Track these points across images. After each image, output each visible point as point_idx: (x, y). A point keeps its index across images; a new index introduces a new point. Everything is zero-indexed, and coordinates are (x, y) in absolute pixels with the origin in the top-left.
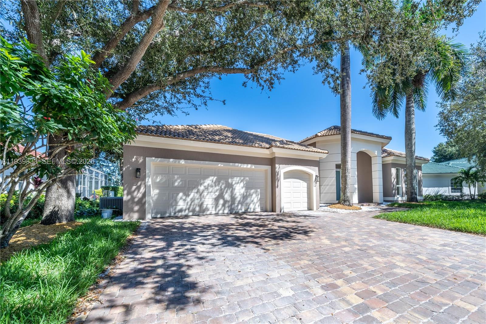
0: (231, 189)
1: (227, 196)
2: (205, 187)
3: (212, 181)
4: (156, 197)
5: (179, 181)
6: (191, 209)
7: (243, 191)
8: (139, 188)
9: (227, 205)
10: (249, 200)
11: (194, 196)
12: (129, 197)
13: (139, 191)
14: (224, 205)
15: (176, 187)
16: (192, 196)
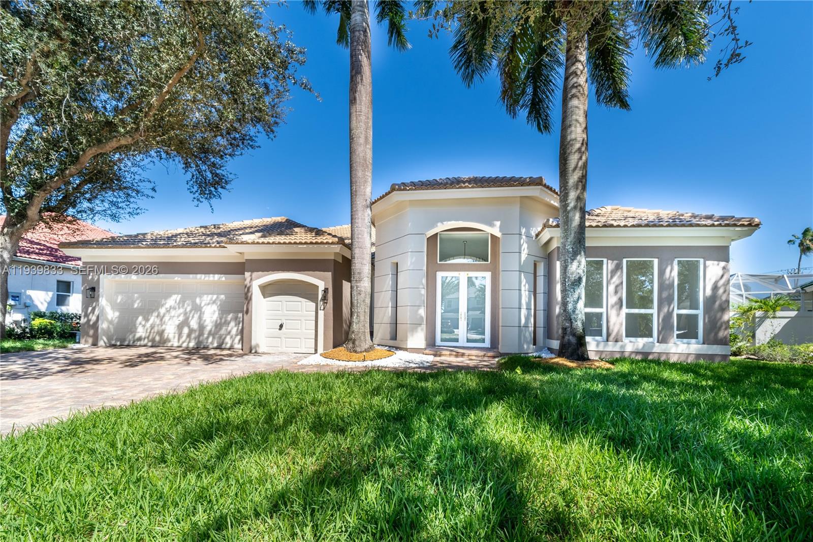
0: (199, 313)
1: (194, 324)
2: (166, 309)
3: (176, 302)
4: (116, 320)
5: (138, 301)
6: (150, 338)
7: (216, 316)
8: (94, 310)
9: (193, 336)
10: (223, 332)
11: (154, 321)
12: (86, 319)
13: (93, 313)
14: (189, 336)
15: (135, 309)
16: (151, 322)
